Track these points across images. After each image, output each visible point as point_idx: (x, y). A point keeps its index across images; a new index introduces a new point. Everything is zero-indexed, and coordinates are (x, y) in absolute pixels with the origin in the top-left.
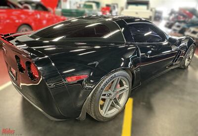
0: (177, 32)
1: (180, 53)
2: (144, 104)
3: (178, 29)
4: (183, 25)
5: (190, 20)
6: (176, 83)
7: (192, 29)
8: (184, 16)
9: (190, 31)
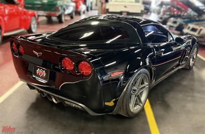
0: (174, 29)
1: (185, 53)
2: (160, 102)
3: (175, 25)
4: (179, 21)
5: (186, 14)
6: (185, 83)
7: (191, 26)
8: (178, 9)
9: (189, 28)
